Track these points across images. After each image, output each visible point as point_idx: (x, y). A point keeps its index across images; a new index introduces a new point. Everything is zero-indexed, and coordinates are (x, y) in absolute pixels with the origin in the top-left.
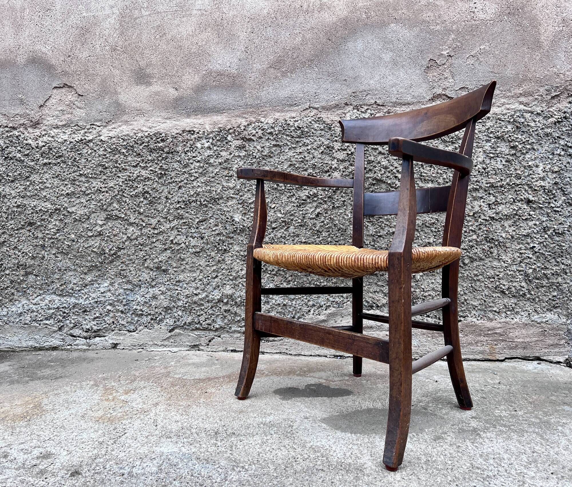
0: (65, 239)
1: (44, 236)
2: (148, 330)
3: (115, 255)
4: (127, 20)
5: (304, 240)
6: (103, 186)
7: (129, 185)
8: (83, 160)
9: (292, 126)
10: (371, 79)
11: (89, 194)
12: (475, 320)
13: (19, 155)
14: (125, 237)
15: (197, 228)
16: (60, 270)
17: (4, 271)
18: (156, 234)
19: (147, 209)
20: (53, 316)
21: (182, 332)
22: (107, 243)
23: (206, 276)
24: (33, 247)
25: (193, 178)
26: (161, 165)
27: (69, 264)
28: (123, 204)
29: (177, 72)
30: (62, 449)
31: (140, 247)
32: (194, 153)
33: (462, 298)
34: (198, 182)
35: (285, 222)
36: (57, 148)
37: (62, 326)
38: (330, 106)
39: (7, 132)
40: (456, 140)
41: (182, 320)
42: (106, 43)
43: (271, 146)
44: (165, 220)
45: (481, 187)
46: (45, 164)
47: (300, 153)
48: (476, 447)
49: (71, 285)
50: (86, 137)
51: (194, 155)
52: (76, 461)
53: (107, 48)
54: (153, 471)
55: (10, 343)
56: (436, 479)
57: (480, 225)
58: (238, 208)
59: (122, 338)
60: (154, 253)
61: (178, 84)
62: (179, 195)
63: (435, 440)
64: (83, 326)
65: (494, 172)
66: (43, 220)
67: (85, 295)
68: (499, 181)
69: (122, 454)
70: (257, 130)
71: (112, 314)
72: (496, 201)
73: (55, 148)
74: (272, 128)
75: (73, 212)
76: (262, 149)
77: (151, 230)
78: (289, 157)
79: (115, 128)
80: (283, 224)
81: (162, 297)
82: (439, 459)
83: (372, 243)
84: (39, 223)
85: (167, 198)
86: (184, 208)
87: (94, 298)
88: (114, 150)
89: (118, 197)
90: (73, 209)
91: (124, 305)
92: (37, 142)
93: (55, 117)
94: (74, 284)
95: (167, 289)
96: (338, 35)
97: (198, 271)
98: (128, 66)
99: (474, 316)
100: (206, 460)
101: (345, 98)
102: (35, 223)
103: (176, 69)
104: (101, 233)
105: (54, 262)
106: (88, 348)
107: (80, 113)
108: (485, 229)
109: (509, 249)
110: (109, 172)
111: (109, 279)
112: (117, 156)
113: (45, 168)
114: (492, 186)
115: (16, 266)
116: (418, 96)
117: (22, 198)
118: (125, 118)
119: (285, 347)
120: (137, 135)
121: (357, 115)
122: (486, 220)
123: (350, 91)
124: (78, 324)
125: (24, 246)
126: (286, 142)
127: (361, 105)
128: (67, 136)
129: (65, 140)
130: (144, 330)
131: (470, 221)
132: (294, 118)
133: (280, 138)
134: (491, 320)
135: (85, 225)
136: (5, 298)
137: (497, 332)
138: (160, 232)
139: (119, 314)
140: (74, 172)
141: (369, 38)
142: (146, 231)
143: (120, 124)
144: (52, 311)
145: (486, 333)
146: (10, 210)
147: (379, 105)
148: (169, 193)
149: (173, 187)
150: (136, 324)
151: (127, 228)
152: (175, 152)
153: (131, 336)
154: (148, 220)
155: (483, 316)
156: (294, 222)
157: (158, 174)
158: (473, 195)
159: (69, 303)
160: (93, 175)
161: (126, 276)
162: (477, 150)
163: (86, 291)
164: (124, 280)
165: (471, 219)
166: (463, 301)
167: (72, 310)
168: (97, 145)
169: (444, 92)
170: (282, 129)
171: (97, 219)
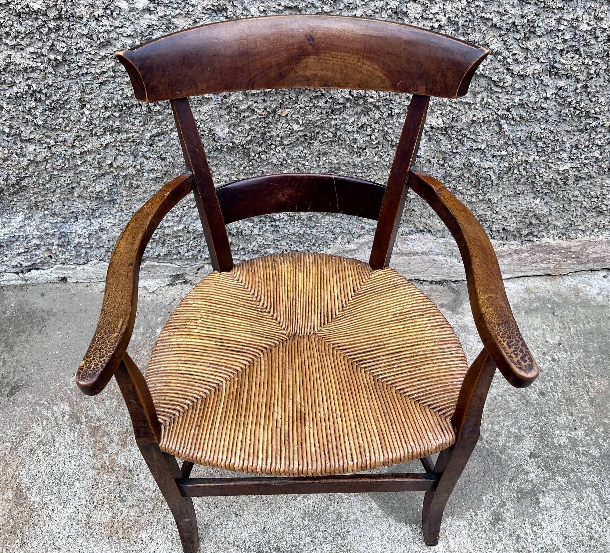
2: (105, 263)
3: (17, 185)
12: (550, 240)
14: (25, 161)
15: (151, 145)
18: (78, 154)
19: (49, 119)
26: (50, 43)
32: (115, 19)
33: (545, 219)
35: (305, 136)
41: (154, 252)
43: (281, 8)
44: (88, 133)
58: (221, 116)
59: (70, 272)
60: (85, 178)
62: (104, 95)
71: (43, 248)
77: (67, 149)
80: (302, 139)
83: (442, 162)
87: (7, 234)
91: (59, 238)
99: (551, 236)
106: (24, 282)
111: (21, 213)
134: (570, 239)
137: (572, 250)
138: (85, 152)
139: (55, 247)
142: (58, 150)
145: (558, 251)
148: (83, 91)
149: (88, 82)
150: (85, 256)
151: (22, 146)
152: (73, 16)
153: (83, 269)
154: (57, 135)
155: (563, 234)
156: (321, 138)
157: (49, 59)
161: (48, 209)
164: (46, 213)
165: (603, 131)
166: (544, 222)
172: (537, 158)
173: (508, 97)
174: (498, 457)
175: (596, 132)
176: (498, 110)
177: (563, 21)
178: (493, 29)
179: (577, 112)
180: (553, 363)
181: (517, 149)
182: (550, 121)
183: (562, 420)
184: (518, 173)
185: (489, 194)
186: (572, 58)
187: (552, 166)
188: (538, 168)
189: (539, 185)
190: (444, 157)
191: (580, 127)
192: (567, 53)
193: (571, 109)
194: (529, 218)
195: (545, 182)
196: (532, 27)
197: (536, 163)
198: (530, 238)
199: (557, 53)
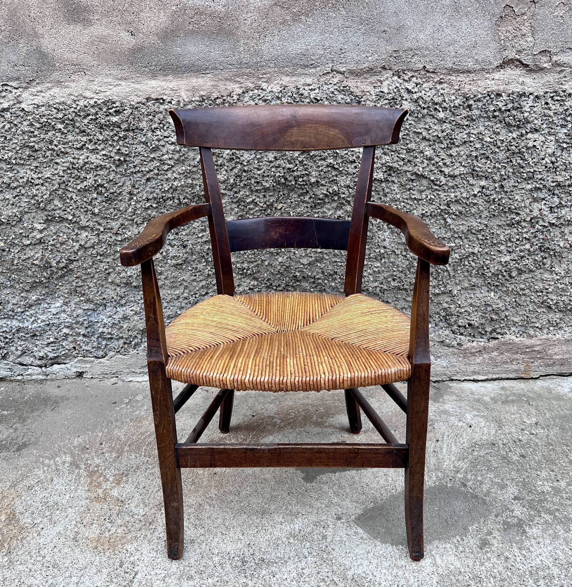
2: (121, 356)
3: (66, 268)
6: (35, 176)
7: (73, 175)
9: (307, 97)
10: (420, 31)
11: (16, 188)
12: (513, 337)
14: (77, 246)
15: (177, 234)
18: (119, 241)
19: (104, 209)
22: (53, 253)
23: (192, 293)
25: (166, 167)
26: (118, 148)
28: (68, 201)
31: (99, 258)
32: (165, 131)
33: (503, 314)
34: (174, 172)
37: (5, 354)
38: (361, 70)
40: (524, 124)
44: (131, 222)
45: (545, 186)
49: (10, 306)
51: (166, 134)
57: (537, 231)
59: (88, 366)
61: (135, 25)
62: (148, 189)
64: (34, 354)
65: (564, 167)
67: (31, 318)
68: (568, 179)
70: (257, 101)
71: (70, 339)
72: (560, 203)
74: (278, 98)
77: (112, 235)
79: (42, 92)
81: (136, 318)
83: (404, 253)
85: (130, 193)
87: (44, 321)
88: (45, 125)
89: (60, 193)
91: (86, 328)
95: (141, 308)
97: (182, 287)
99: (513, 333)
101: (383, 59)
104: (42, 241)
106: (44, 377)
108: (541, 237)
109: (564, 260)
110: (41, 156)
111: (61, 297)
112: (50, 134)
114: (559, 185)
116: (483, 61)
118: (56, 75)
120: (77, 102)
121: (398, 85)
122: (544, 226)
123: (390, 48)
124: (27, 351)
127: (403, 71)
130: (117, 356)
131: (525, 227)
132: (309, 85)
134: (530, 337)
135: (18, 230)
137: (536, 349)
138: (125, 239)
139: (81, 338)
142: (105, 237)
143: (49, 85)
145: (524, 351)
147: (428, 71)
148: (133, 186)
149: (138, 179)
150: (104, 348)
151: (77, 233)
152: (137, 129)
153: (100, 363)
154: (107, 223)
155: (523, 332)
157: (115, 160)
158: (533, 196)
159: (11, 327)
160: (18, 160)
161: (84, 294)
162: (548, 138)
163: (31, 312)
164: (82, 298)
165: (527, 225)
166: (503, 317)
167: (16, 335)
168: (18, 116)
169: (517, 57)
170: (292, 101)
171: (32, 222)
172: (480, 250)
173: (445, 194)
174: (482, 499)
175: (521, 226)
176: (440, 205)
177: (472, 135)
178: (424, 141)
179: (502, 208)
180: (532, 436)
181: (462, 241)
182: (483, 216)
183: (544, 474)
184: (469, 265)
185: (448, 286)
186: (486, 163)
187: (495, 257)
188: (484, 260)
189: (489, 277)
190: (406, 248)
191: (508, 222)
192: (481, 159)
193: (496, 205)
194: (489, 313)
195: (493, 274)
196: (451, 139)
197: (481, 255)
198: (494, 335)
199: (474, 159)
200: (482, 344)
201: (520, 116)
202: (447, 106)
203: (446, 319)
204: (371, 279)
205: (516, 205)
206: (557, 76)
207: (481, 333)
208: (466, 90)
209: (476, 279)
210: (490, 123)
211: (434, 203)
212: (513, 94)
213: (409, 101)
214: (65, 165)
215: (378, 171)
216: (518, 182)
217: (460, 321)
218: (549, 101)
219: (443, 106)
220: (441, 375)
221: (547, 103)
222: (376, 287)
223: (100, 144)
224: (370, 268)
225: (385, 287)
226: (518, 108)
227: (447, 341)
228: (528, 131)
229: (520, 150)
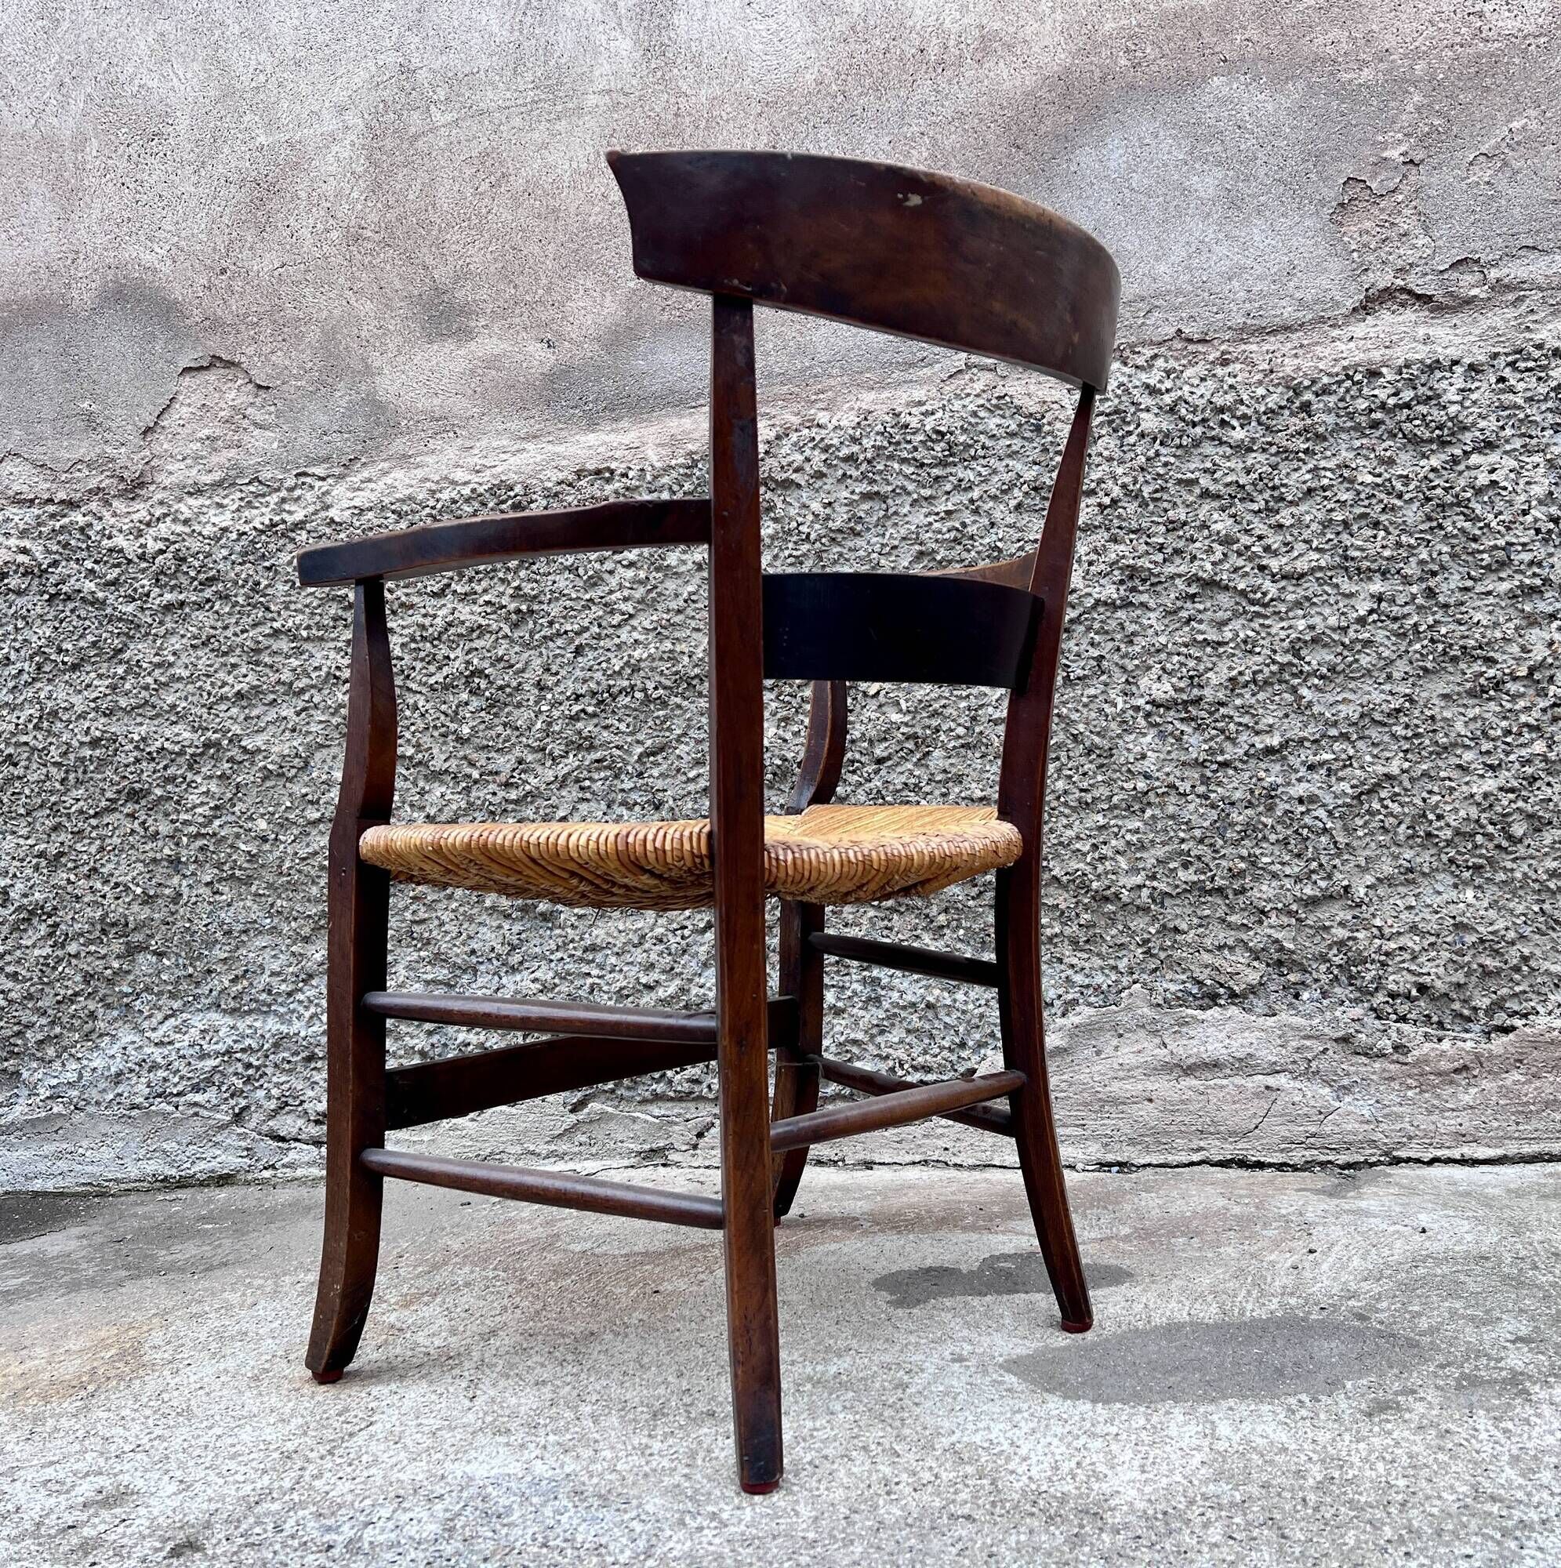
0: (238, 836)
1: (176, 830)
4: (389, 143)
5: (978, 794)
7: (422, 654)
8: (282, 588)
9: (918, 430)
10: (1157, 259)
11: (302, 691)
13: (89, 586)
14: (419, 818)
15: (640, 775)
16: (228, 933)
17: (63, 946)
18: (512, 802)
19: (482, 727)
20: (217, 1078)
21: (610, 1110)
23: (675, 926)
24: (146, 865)
25: (617, 618)
26: (515, 584)
27: (256, 912)
28: (407, 713)
29: (549, 290)
30: (166, 1478)
33: (1513, 953)
34: (634, 628)
35: (915, 736)
36: (201, 557)
37: (243, 1109)
39: (53, 516)
40: (1453, 434)
42: (331, 221)
43: (856, 497)
44: (539, 755)
45: (1546, 581)
46: (168, 608)
47: (949, 513)
48: (1506, 1431)
49: (265, 978)
50: (285, 516)
52: (196, 1510)
53: (334, 235)
54: (424, 1535)
55: (89, 1169)
56: (1342, 1536)
59: (426, 1138)
61: (555, 327)
62: (578, 673)
63: (1370, 1415)
64: (305, 1106)
66: (171, 780)
67: (307, 1008)
69: (344, 1487)
70: (808, 453)
73: (194, 556)
74: (855, 440)
75: (259, 750)
76: (828, 511)
77: (497, 790)
78: (913, 528)
79: (370, 480)
80: (910, 745)
82: (1368, 1473)
83: (1201, 789)
84: (159, 792)
85: (540, 686)
86: (594, 715)
90: (259, 741)
91: (429, 1034)
92: (142, 541)
93: (189, 461)
94: (273, 974)
95: (557, 974)
96: (1043, 129)
97: (651, 912)
98: (398, 285)
100: (600, 1496)
102: (149, 792)
103: (544, 281)
105: (209, 908)
107: (262, 442)
113: (168, 619)
115: (99, 927)
116: (1316, 302)
117: (105, 715)
118: (399, 445)
119: (941, 1143)
120: (438, 495)
121: (1125, 380)
124: (290, 1101)
125: (118, 863)
126: (900, 481)
127: (1132, 346)
128: (228, 515)
129: (225, 530)
131: (1523, 695)
132: (920, 403)
133: (880, 472)
135: (299, 789)
136: (69, 1030)
138: (525, 796)
139: (415, 1062)
140: (255, 625)
141: (1146, 128)
142: (481, 795)
143: (386, 465)
144: (211, 1063)
146: (72, 756)
147: (1190, 341)
148: (547, 669)
149: (558, 651)
151: (424, 789)
154: (488, 759)
156: (943, 737)
157: (509, 613)
158: (1523, 611)
159: (263, 1036)
160: (314, 631)
161: (428, 943)
162: (1527, 460)
163: (308, 994)
164: (422, 954)
165: (1522, 690)
166: (1515, 961)
167: (271, 1057)
168: (320, 537)
169: (1400, 282)
170: (885, 444)
171: (331, 768)
172: (1406, 765)
173: (1284, 624)
175: (1507, 694)
176: (1274, 652)
177: (1323, 473)
178: (1207, 500)
179: (1440, 647)
181: (1353, 746)
182: (1397, 675)
184: (1383, 811)
185: (1338, 876)
186: (1374, 536)
187: (1453, 784)
188: (1425, 795)
189: (1449, 843)
190: (1203, 776)
191: (1468, 685)
192: (1360, 528)
193: (1425, 642)
194: (1472, 952)
195: (1458, 832)
196: (1274, 488)
197: (1412, 780)
198: (1500, 1018)
199: (1340, 529)
200: (1469, 1045)
201: (1438, 415)
202: (1249, 412)
203: (1351, 977)
204: (1124, 865)
205: (1477, 636)
206: (1511, 313)
207: (1461, 1016)
208: (1288, 370)
209: (1412, 853)
210: (1364, 441)
211: (1258, 650)
212: (1407, 366)
213: (1156, 411)
214: (406, 632)
215: (1102, 581)
216: (1470, 578)
217: (1391, 978)
218: (1507, 372)
219: (1239, 413)
220: (1360, 1145)
221: (1502, 380)
222: (1140, 887)
223: (480, 580)
224: (1116, 835)
225: (1162, 886)
226: (1429, 398)
227: (1362, 1036)
228: (1468, 448)
229: (1457, 496)
